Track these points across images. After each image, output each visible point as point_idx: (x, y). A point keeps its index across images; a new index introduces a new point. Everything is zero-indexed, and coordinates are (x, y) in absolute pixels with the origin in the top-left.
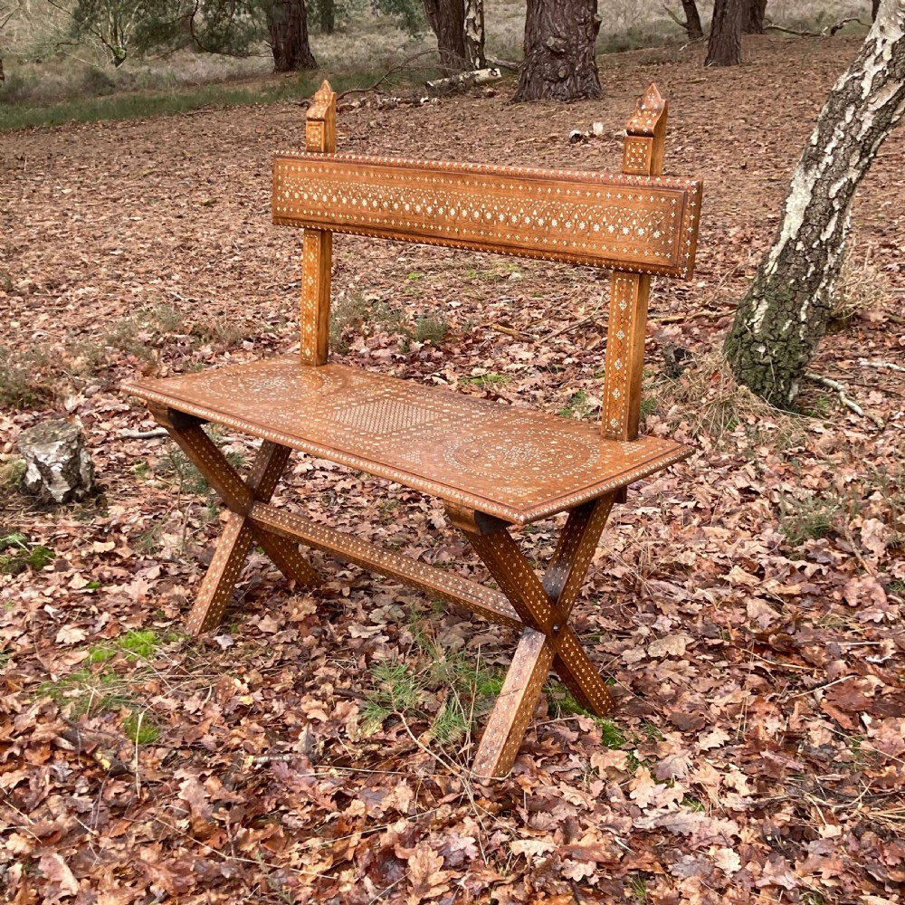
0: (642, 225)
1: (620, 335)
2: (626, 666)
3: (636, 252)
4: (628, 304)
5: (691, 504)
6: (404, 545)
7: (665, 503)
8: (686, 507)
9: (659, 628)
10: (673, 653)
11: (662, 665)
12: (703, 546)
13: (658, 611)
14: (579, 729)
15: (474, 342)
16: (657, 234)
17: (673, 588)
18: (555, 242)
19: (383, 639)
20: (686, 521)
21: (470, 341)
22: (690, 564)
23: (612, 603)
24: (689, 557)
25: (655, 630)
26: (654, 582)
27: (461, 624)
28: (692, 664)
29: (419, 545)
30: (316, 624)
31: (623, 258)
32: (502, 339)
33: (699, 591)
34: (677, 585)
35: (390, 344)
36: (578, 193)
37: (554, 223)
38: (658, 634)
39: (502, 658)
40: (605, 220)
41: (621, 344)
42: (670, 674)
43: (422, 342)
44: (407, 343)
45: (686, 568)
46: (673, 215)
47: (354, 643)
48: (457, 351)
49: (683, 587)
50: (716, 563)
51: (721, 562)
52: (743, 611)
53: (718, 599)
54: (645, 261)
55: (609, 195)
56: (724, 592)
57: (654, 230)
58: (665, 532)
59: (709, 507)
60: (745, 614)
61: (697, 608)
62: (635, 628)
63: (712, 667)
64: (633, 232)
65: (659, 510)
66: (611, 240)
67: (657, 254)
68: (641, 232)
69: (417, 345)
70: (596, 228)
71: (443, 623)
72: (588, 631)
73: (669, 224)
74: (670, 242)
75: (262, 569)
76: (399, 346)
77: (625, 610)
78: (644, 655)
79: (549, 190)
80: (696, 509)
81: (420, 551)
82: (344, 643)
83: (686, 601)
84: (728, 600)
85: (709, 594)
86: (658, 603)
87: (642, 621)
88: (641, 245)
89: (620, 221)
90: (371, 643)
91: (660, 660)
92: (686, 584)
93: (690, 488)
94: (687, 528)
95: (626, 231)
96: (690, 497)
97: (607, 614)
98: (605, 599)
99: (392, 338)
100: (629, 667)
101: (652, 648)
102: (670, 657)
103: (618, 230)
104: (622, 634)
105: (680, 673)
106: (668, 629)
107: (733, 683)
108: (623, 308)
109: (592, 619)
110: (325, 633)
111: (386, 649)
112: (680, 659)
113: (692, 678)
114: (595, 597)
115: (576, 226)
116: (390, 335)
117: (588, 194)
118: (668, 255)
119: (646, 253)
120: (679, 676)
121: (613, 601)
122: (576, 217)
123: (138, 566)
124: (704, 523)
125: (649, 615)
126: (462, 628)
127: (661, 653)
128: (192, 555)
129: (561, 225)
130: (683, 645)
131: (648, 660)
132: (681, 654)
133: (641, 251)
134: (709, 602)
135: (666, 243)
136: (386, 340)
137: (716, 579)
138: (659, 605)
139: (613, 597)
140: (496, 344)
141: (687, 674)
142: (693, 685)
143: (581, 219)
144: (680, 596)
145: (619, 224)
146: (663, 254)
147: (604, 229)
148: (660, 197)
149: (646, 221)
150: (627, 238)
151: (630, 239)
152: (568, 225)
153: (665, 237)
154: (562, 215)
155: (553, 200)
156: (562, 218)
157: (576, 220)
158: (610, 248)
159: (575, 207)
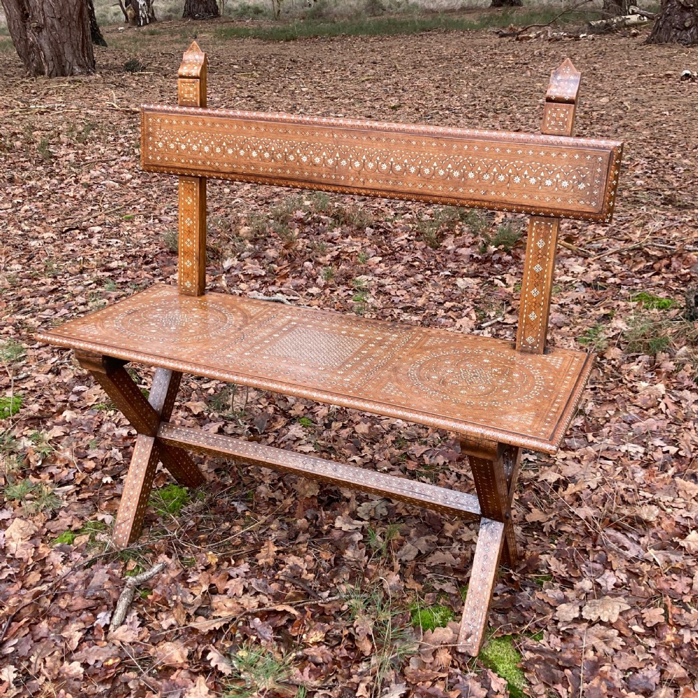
0: (566, 179)
1: (538, 268)
3: (559, 200)
4: (546, 242)
16: (582, 186)
31: (546, 205)
36: (498, 150)
37: (471, 175)
41: (538, 276)
46: (599, 170)
55: (531, 152)
57: (579, 183)
64: (557, 184)
66: (533, 190)
67: (582, 202)
68: (565, 184)
69: (493, 248)
70: (517, 179)
73: (594, 178)
74: (595, 192)
79: (466, 147)
88: (565, 195)
89: (542, 174)
95: (548, 183)
103: (540, 182)
108: (540, 247)
115: (494, 178)
117: (508, 151)
118: (594, 204)
119: (570, 202)
122: (495, 170)
129: (479, 177)
133: (565, 200)
135: (591, 194)
143: (500, 172)
145: (541, 177)
146: (588, 203)
147: (525, 181)
148: (586, 155)
149: (571, 175)
150: (550, 189)
151: (554, 189)
152: (486, 177)
153: (591, 188)
154: (479, 169)
155: (470, 155)
156: (479, 171)
157: (495, 173)
158: (531, 197)
159: (493, 162)
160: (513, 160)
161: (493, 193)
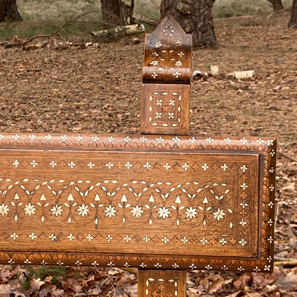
0: (191, 204)
3: (185, 240)
15: (96, 279)
16: (219, 215)
18: (33, 236)
21: (92, 278)
32: (124, 278)
35: (12, 278)
36: (72, 164)
37: (30, 210)
40: (124, 199)
43: (42, 279)
44: (28, 279)
46: (244, 186)
48: (78, 288)
54: (203, 252)
55: (128, 165)
57: (214, 209)
64: (177, 214)
67: (223, 241)
68: (191, 212)
69: (38, 282)
70: (110, 212)
73: (237, 200)
74: (243, 223)
76: (20, 282)
79: (16, 163)
88: (194, 231)
89: (152, 199)
95: (164, 213)
99: (14, 272)
103: (151, 214)
115: (71, 212)
117: (91, 165)
118: (243, 242)
119: (204, 241)
122: (71, 198)
129: (44, 211)
133: (194, 239)
135: (237, 225)
136: (8, 274)
140: (118, 284)
143: (81, 201)
145: (151, 204)
146: (233, 241)
147: (124, 213)
148: (219, 163)
149: (199, 197)
150: (167, 223)
151: (174, 224)
152: (57, 211)
153: (235, 217)
154: (43, 198)
155: (25, 176)
156: (44, 203)
157: (71, 203)
158: (137, 239)
159: (67, 183)
160: (101, 180)
161: (71, 237)
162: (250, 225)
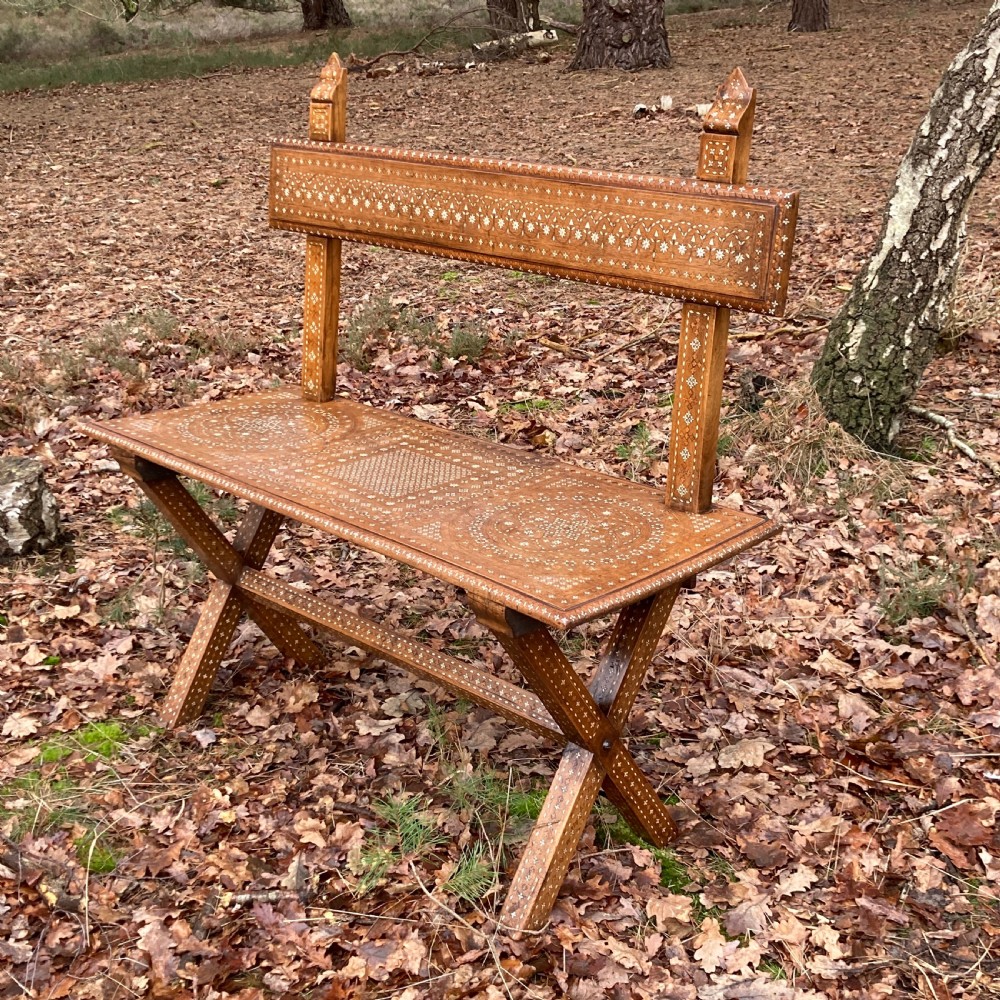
0: (721, 247)
1: (691, 382)
2: (691, 779)
3: (713, 279)
4: (702, 343)
5: (771, 569)
6: (428, 614)
7: (739, 566)
8: (765, 572)
9: (732, 729)
10: (749, 764)
11: (735, 779)
12: (785, 623)
13: (730, 707)
14: (633, 864)
15: (518, 359)
16: (739, 259)
17: (749, 679)
18: (612, 263)
19: (396, 738)
20: (766, 591)
21: (514, 358)
22: (770, 646)
23: (675, 695)
24: (769, 638)
25: (727, 731)
26: (726, 669)
27: (493, 720)
28: (771, 778)
29: (446, 615)
30: (318, 716)
31: (697, 286)
32: (551, 357)
33: (781, 682)
34: (754, 674)
35: (420, 359)
36: (642, 203)
37: (611, 239)
38: (731, 738)
39: (541, 765)
40: (674, 237)
41: (692, 393)
42: (745, 791)
43: (457, 358)
44: (439, 359)
45: (765, 653)
46: (761, 234)
47: (362, 742)
48: (497, 369)
49: (762, 676)
50: (802, 647)
51: (807, 645)
52: (834, 708)
53: (804, 692)
54: (725, 291)
55: (680, 207)
56: (812, 684)
57: (737, 253)
58: (739, 603)
59: (793, 573)
60: (836, 713)
61: (778, 703)
62: (703, 728)
63: (796, 783)
64: (710, 254)
65: (733, 575)
66: (682, 264)
67: (740, 283)
68: (720, 255)
69: (451, 362)
70: (664, 247)
71: (470, 718)
72: (645, 732)
73: (755, 246)
74: (756, 268)
75: (255, 643)
76: (430, 363)
77: (690, 704)
78: (713, 766)
79: (606, 198)
80: (777, 575)
81: (447, 622)
82: (351, 741)
83: (764, 695)
84: (815, 694)
85: (792, 687)
86: (730, 696)
87: (711, 720)
88: (720, 271)
89: (693, 240)
90: (382, 742)
91: (732, 772)
92: (765, 672)
93: (771, 548)
94: (767, 600)
95: (700, 252)
96: (770, 560)
97: (669, 710)
98: (666, 690)
99: (422, 353)
100: (695, 782)
101: (723, 756)
102: (745, 769)
103: (691, 252)
104: (688, 736)
105: (757, 790)
106: (743, 731)
107: (821, 804)
108: (695, 349)
109: (650, 715)
110: (327, 728)
111: (400, 752)
112: (757, 771)
113: (771, 797)
114: (655, 686)
115: (638, 244)
116: (421, 349)
117: (654, 204)
118: (754, 286)
119: (725, 281)
120: (756, 794)
121: (677, 692)
122: (639, 233)
123: (107, 636)
124: (788, 593)
125: (720, 712)
126: (493, 724)
127: (735, 764)
128: (173, 622)
129: (620, 242)
130: (761, 753)
131: (717, 772)
132: (759, 764)
133: (720, 279)
134: (793, 697)
135: (751, 270)
137: (801, 666)
138: (732, 698)
139: (676, 687)
140: (544, 363)
141: (766, 791)
142: (772, 806)
143: (645, 236)
144: (758, 689)
145: (692, 244)
146: (747, 284)
147: (673, 249)
148: (745, 211)
149: (727, 241)
150: (702, 262)
151: (706, 263)
152: (629, 242)
153: (750, 262)
154: (621, 230)
155: (611, 210)
156: (621, 234)
157: (639, 237)
158: (680, 274)
159: (637, 220)
160: (660, 218)
161: (636, 267)
162: (761, 269)
